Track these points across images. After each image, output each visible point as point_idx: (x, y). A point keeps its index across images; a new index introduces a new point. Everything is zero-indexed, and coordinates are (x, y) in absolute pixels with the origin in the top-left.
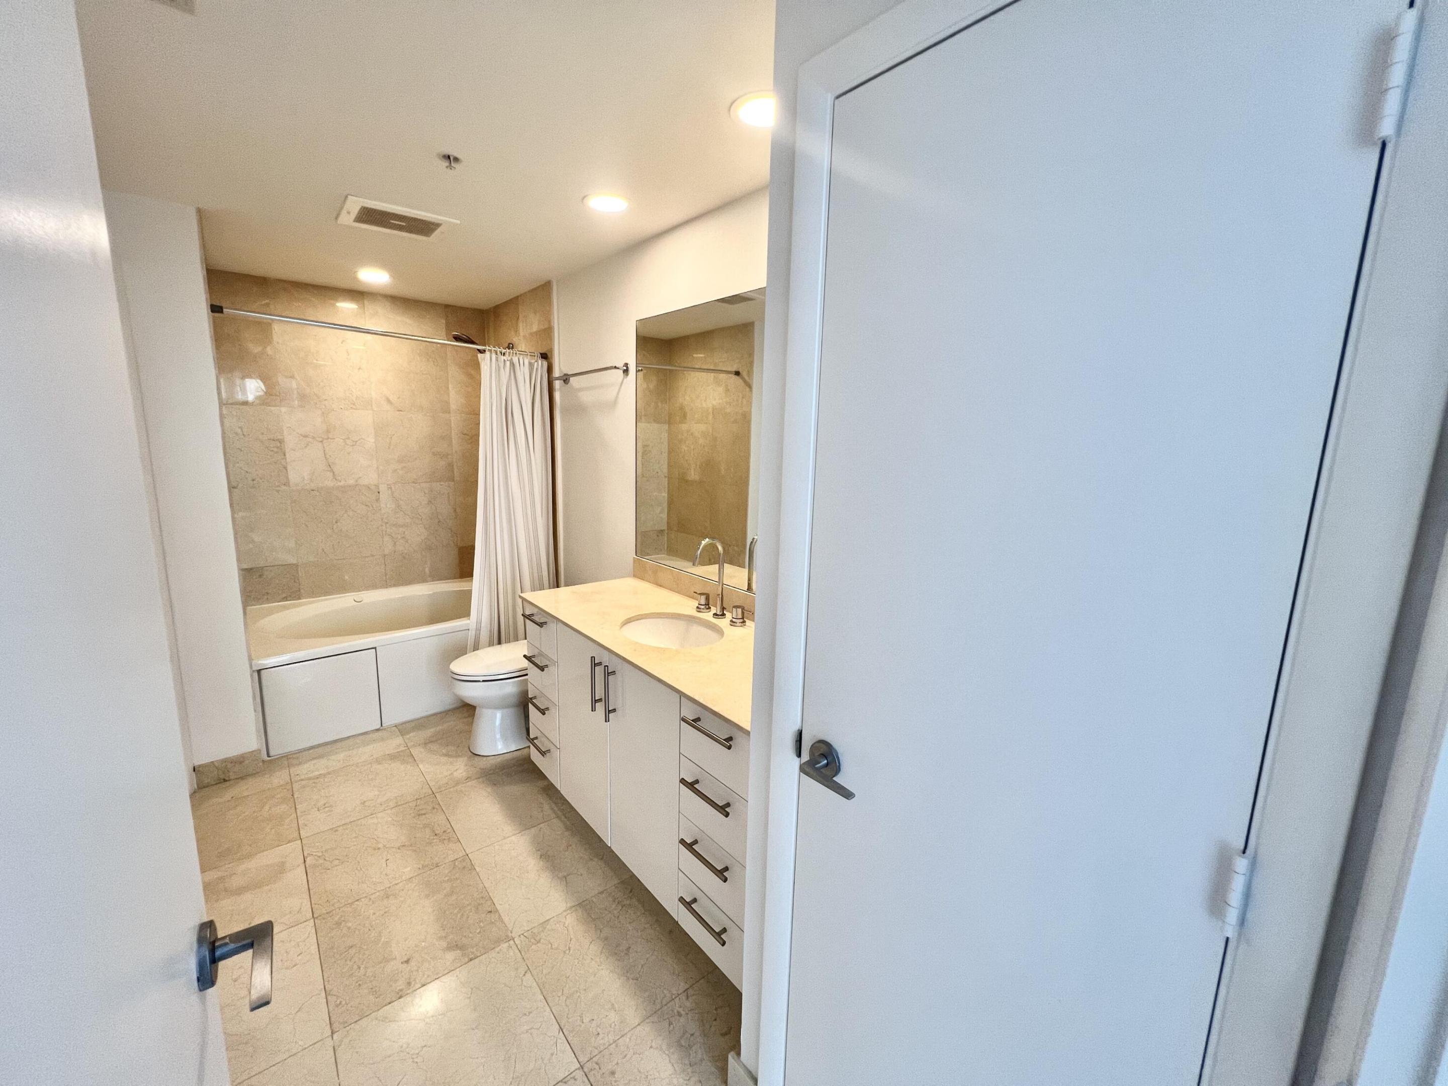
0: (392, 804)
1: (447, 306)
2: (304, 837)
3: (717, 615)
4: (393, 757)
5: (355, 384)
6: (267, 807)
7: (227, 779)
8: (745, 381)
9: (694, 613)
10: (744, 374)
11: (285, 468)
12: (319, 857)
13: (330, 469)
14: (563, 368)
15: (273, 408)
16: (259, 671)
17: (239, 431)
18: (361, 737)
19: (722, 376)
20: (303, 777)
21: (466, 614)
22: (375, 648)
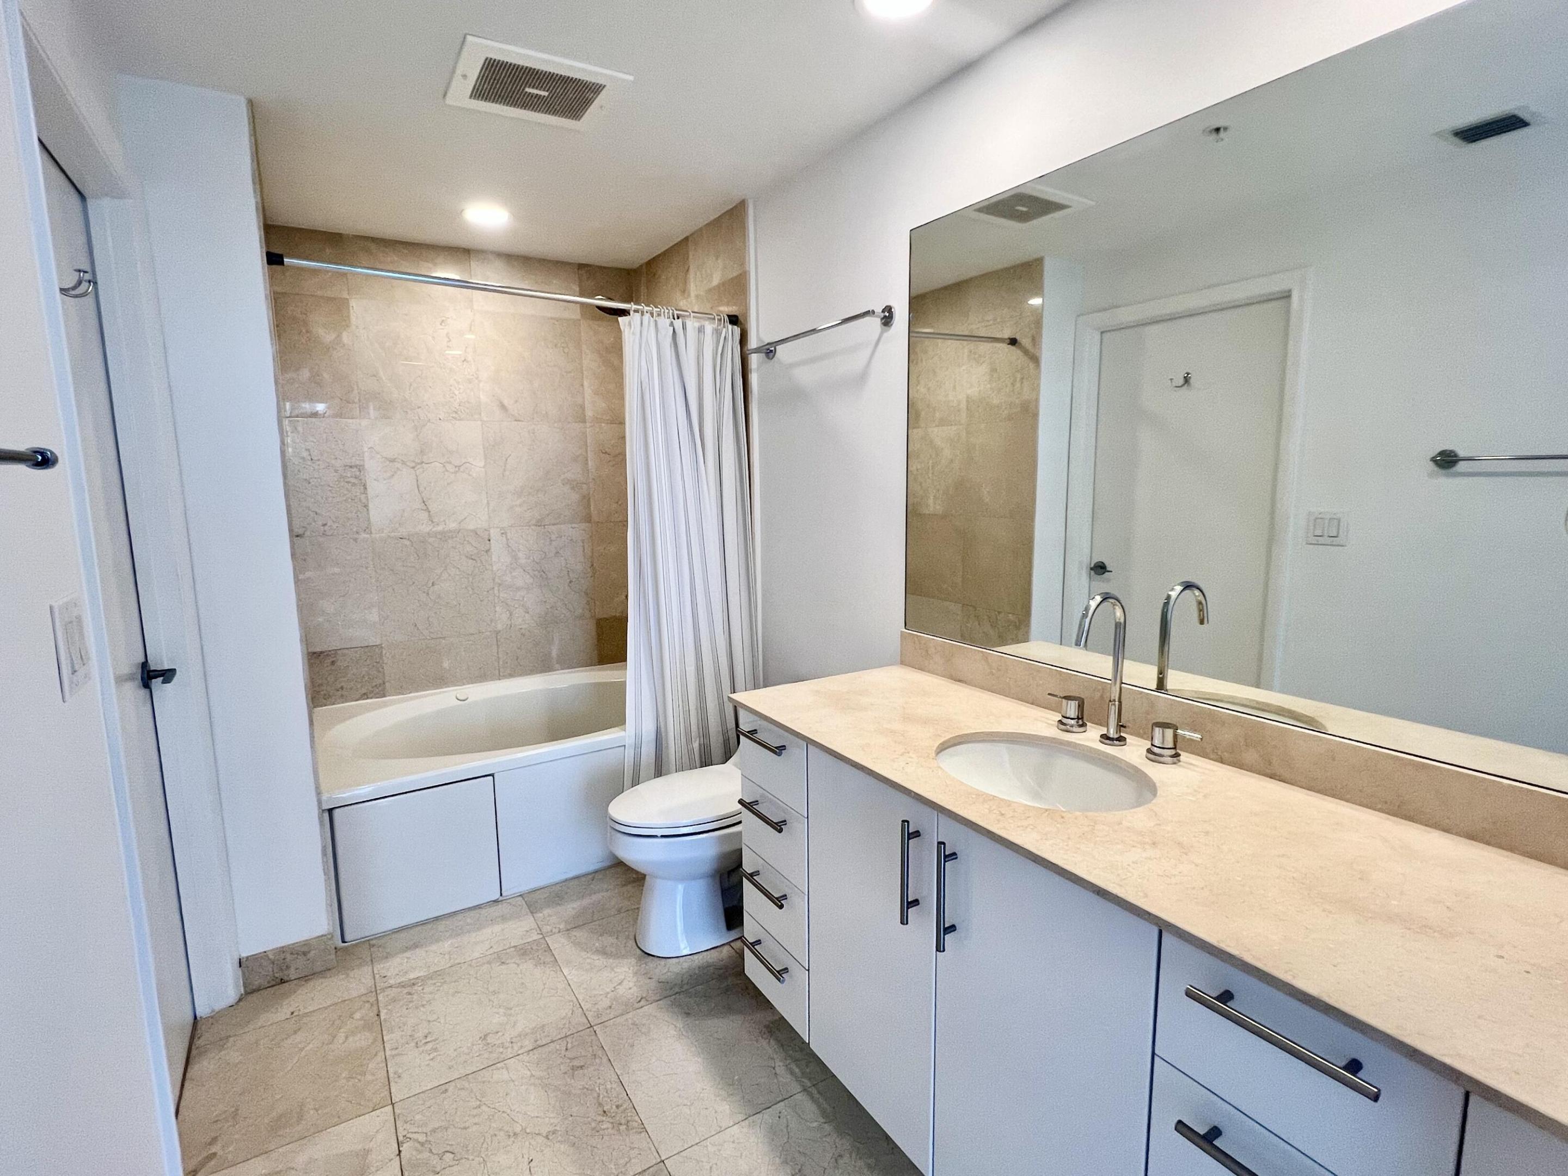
0: (528, 1044)
1: (581, 266)
2: (397, 1100)
3: (1108, 738)
4: (524, 951)
5: (458, 383)
6: (341, 1036)
7: (286, 978)
8: (1026, 352)
9: (1054, 732)
10: (1025, 341)
11: (366, 506)
12: (422, 1144)
13: (425, 508)
14: (762, 335)
15: (350, 421)
16: (330, 811)
17: (305, 454)
18: (472, 913)
19: (985, 347)
20: (392, 982)
21: (620, 721)
22: (492, 775)
